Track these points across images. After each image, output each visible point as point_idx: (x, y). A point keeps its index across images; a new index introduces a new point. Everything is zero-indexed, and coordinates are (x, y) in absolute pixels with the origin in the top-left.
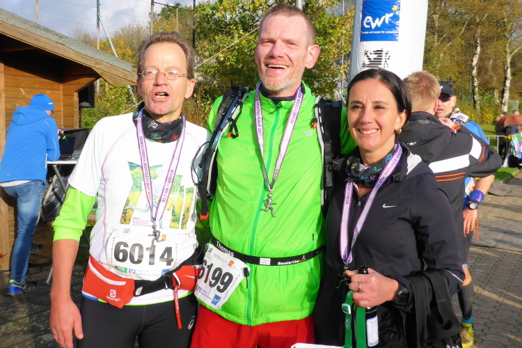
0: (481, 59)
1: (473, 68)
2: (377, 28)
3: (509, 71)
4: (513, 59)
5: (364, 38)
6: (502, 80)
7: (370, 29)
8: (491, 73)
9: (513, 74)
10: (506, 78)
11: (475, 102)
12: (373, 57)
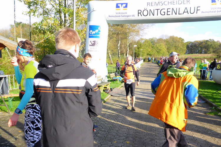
0: (120, 45)
1: (118, 47)
2: (94, 34)
3: (128, 48)
4: (129, 45)
5: (90, 37)
6: (126, 51)
7: (92, 34)
8: (123, 49)
9: (129, 49)
10: (127, 50)
11: (119, 57)
12: (93, 43)
